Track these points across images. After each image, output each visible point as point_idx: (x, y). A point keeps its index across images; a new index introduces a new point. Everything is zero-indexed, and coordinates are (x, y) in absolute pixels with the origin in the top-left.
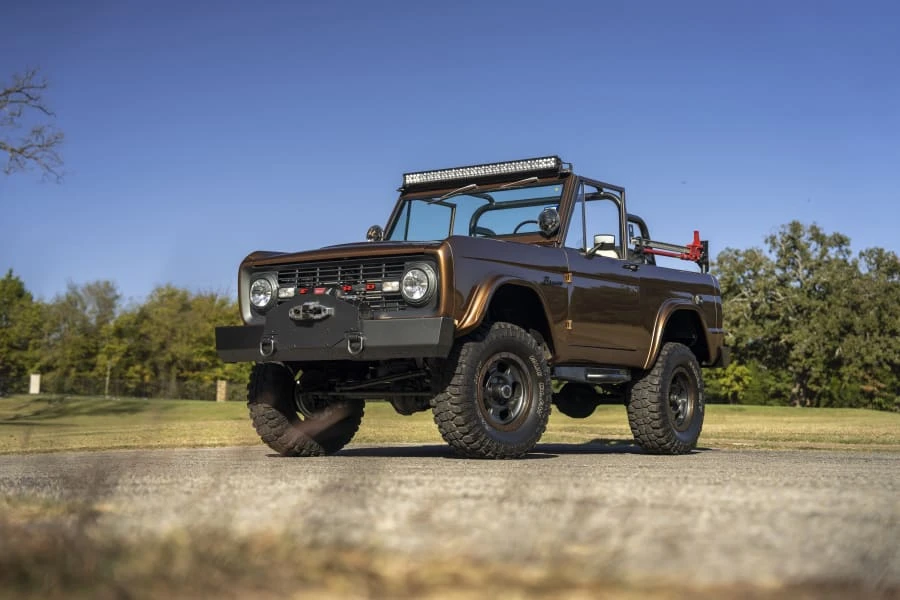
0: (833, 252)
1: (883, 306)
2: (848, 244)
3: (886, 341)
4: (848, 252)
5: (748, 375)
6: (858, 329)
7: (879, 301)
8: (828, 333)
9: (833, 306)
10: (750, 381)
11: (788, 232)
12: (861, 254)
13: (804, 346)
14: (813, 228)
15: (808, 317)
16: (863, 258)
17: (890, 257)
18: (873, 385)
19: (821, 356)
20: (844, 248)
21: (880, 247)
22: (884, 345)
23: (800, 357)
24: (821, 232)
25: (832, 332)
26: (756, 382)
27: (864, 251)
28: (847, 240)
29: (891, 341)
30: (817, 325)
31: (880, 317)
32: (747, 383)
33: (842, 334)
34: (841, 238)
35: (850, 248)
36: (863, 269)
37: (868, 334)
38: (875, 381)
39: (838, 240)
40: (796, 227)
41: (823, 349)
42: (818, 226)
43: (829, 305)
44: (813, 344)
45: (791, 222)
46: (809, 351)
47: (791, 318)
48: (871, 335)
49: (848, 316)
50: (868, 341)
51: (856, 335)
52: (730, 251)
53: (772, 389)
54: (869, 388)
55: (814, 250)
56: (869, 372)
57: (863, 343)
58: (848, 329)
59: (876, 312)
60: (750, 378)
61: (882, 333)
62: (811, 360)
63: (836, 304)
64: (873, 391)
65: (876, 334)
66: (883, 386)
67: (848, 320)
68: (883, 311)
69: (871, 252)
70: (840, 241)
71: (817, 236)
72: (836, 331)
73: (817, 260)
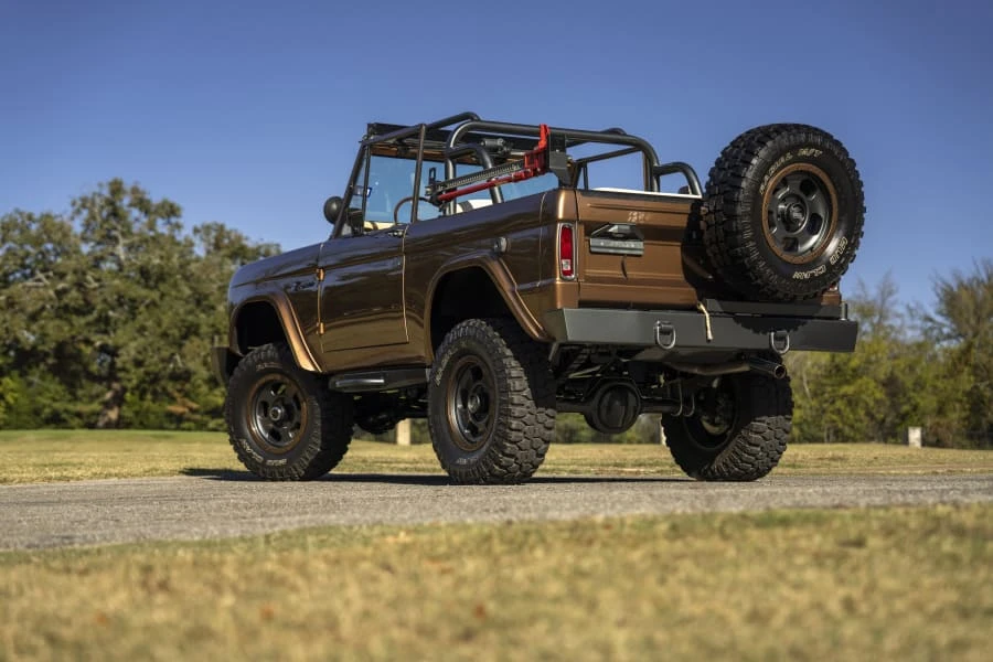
0: (162, 227)
2: (178, 216)
4: (178, 226)
5: (12, 390)
6: (204, 329)
8: (165, 335)
9: (167, 298)
10: (16, 400)
11: (106, 193)
12: (196, 231)
13: (133, 352)
14: (135, 190)
15: (133, 313)
16: (199, 235)
17: (233, 237)
18: (184, 405)
19: (156, 365)
20: (173, 220)
21: (220, 222)
23: (128, 366)
24: (147, 197)
25: (170, 332)
26: (24, 401)
27: (199, 226)
28: (179, 209)
30: (149, 323)
32: (11, 401)
33: (185, 337)
34: (172, 206)
35: (181, 221)
36: (200, 250)
38: (186, 400)
39: (168, 208)
40: (116, 188)
41: (156, 359)
42: (141, 187)
43: (163, 296)
44: (145, 349)
45: (110, 180)
46: (140, 357)
47: (111, 313)
49: (191, 312)
51: (202, 339)
52: (21, 214)
53: (47, 410)
54: (177, 409)
55: (137, 220)
56: (179, 387)
58: (190, 331)
60: (16, 395)
62: (142, 370)
63: (170, 295)
64: (182, 414)
66: (195, 406)
67: (191, 318)
69: (207, 228)
70: (171, 211)
71: (142, 204)
72: (175, 332)
73: (140, 234)
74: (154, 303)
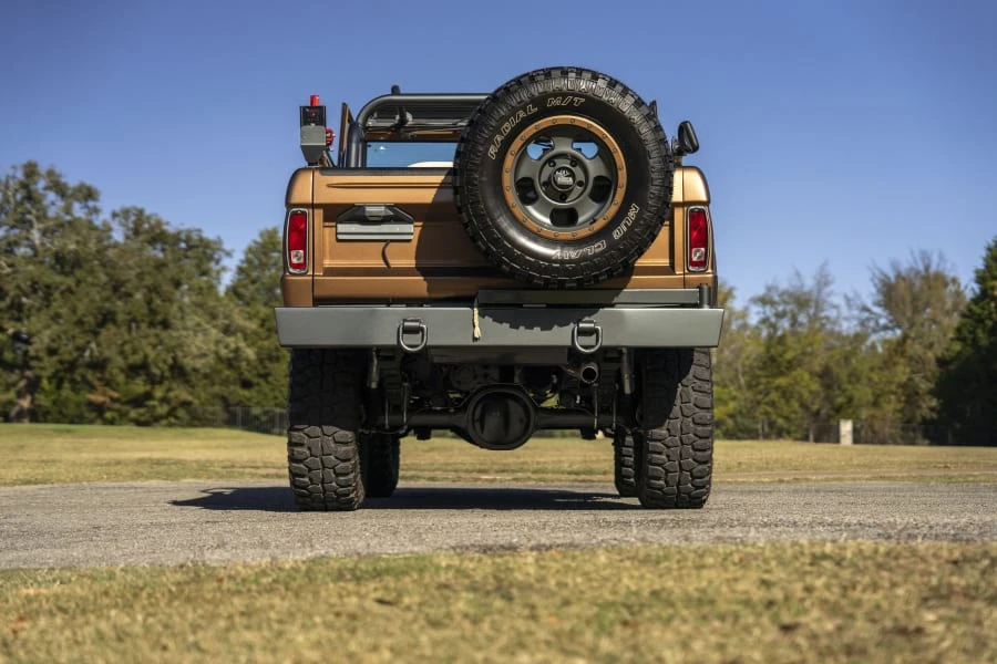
0: (78, 211)
1: (154, 290)
2: (96, 200)
3: (157, 336)
4: (96, 211)
6: (121, 317)
7: (148, 281)
8: (80, 323)
9: (83, 285)
11: (20, 175)
12: (115, 215)
13: (46, 340)
14: (51, 173)
15: (47, 298)
16: (117, 219)
17: (153, 222)
18: (104, 394)
19: (70, 353)
20: (91, 204)
21: (139, 206)
22: (153, 340)
23: (41, 354)
24: (63, 180)
25: (85, 319)
27: (118, 210)
28: (95, 193)
29: (164, 335)
30: (64, 311)
31: (149, 302)
33: (102, 324)
34: (88, 189)
35: (98, 204)
36: (118, 235)
37: (134, 325)
38: (107, 388)
39: (85, 191)
40: (31, 171)
41: (70, 347)
42: (57, 170)
43: (78, 283)
44: (59, 337)
45: (25, 162)
46: (54, 345)
47: (24, 300)
48: (138, 327)
49: (108, 299)
50: (134, 334)
51: (119, 327)
54: (97, 398)
55: (53, 204)
56: (98, 375)
57: (127, 337)
58: (107, 318)
59: (145, 295)
61: (152, 325)
62: (55, 358)
63: (86, 282)
64: (104, 403)
65: (144, 326)
66: (115, 395)
67: (107, 305)
68: (154, 295)
69: (126, 213)
70: (88, 194)
71: (58, 187)
72: (90, 319)
73: (57, 218)
74: (70, 290)
